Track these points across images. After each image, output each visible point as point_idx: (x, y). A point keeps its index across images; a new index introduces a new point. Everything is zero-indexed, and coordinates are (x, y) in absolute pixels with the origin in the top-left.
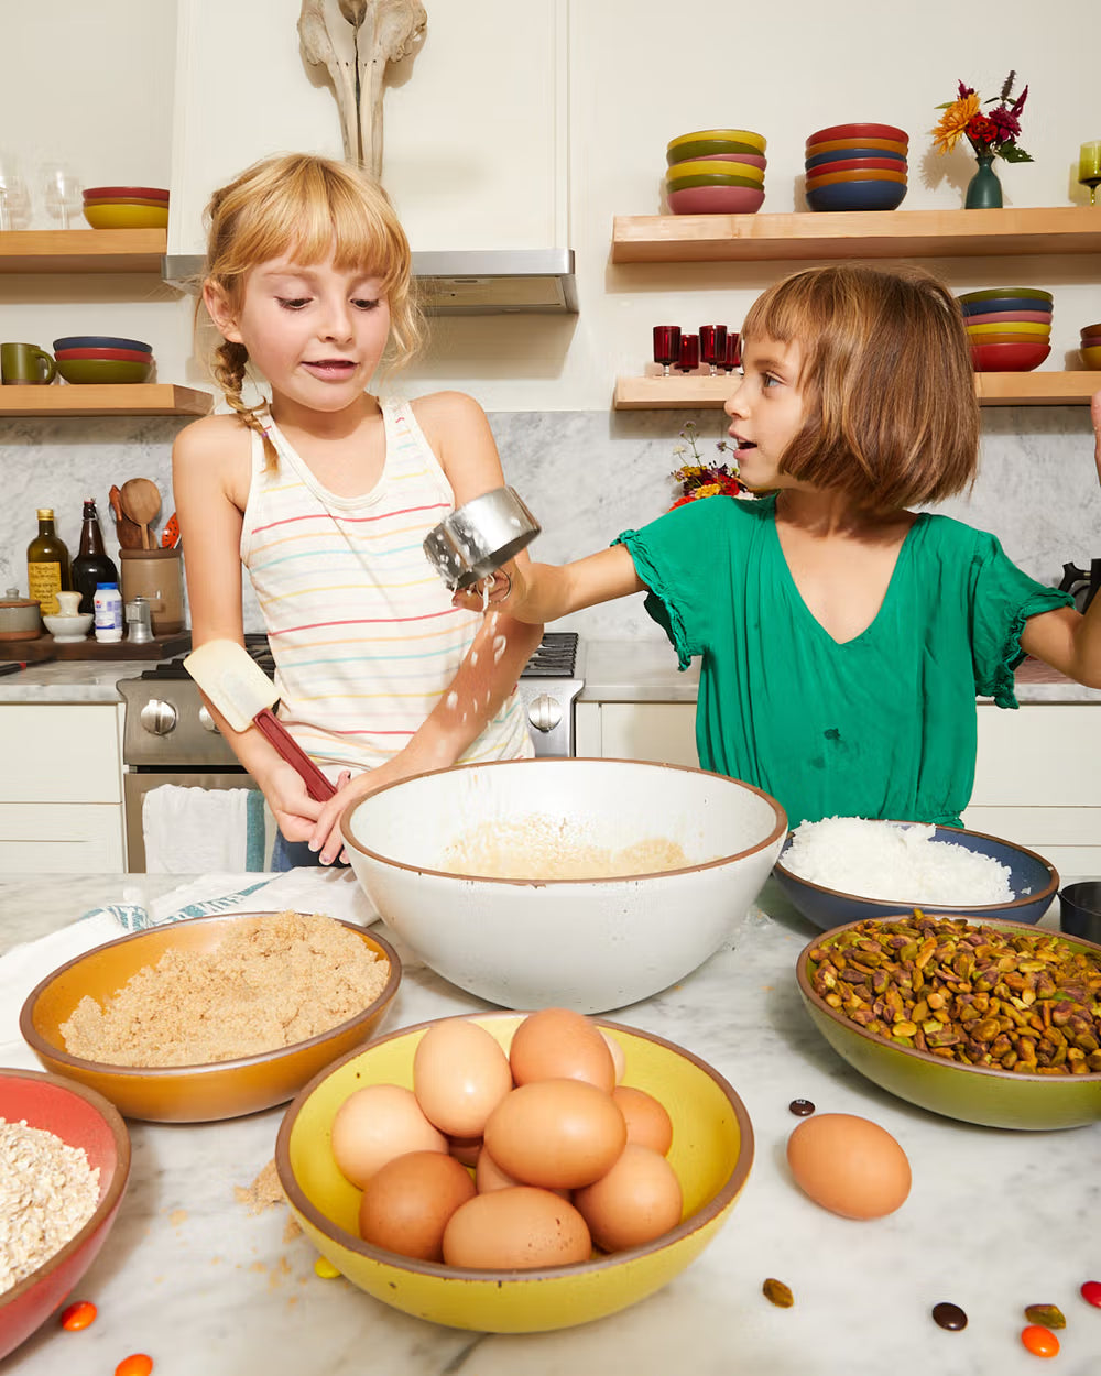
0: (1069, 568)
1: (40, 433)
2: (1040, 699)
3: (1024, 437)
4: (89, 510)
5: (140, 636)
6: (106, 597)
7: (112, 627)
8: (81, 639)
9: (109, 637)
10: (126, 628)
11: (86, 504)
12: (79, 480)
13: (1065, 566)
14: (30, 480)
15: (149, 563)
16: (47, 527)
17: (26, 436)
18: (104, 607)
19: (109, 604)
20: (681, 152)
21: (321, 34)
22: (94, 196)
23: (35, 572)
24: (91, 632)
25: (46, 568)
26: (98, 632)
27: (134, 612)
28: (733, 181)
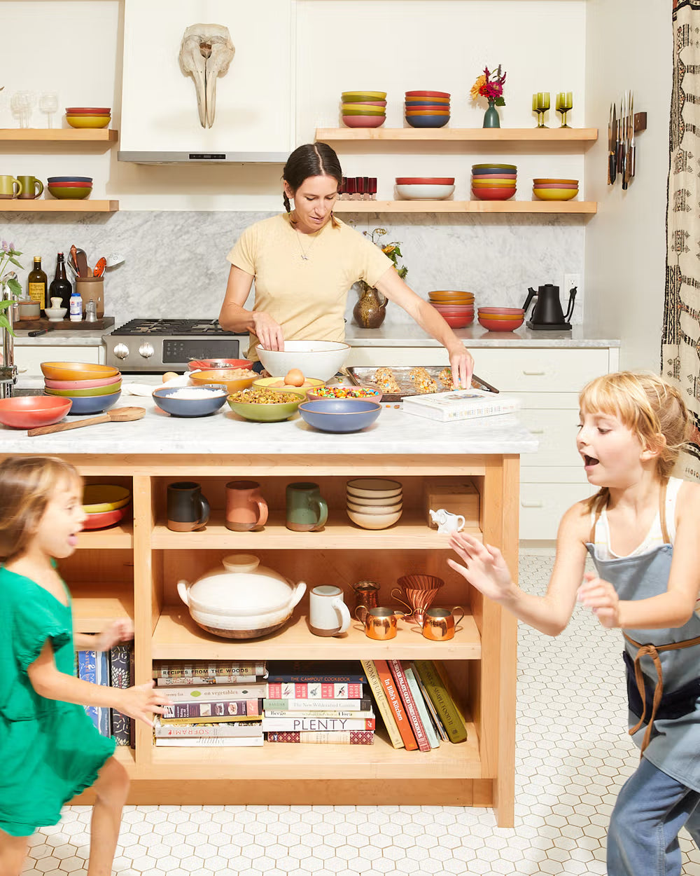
0: (531, 290)
1: (33, 218)
2: (490, 346)
3: (513, 227)
4: (60, 258)
5: (91, 318)
6: (75, 301)
7: (78, 314)
8: (62, 320)
9: (76, 318)
10: (84, 315)
11: (59, 255)
12: (51, 242)
13: (529, 289)
14: (27, 242)
15: (90, 283)
16: (37, 265)
17: (26, 220)
18: (76, 305)
19: (78, 303)
20: (348, 99)
21: (191, 61)
22: (72, 112)
23: (33, 288)
24: (68, 316)
25: (39, 286)
26: (71, 317)
27: (90, 307)
28: (371, 114)
